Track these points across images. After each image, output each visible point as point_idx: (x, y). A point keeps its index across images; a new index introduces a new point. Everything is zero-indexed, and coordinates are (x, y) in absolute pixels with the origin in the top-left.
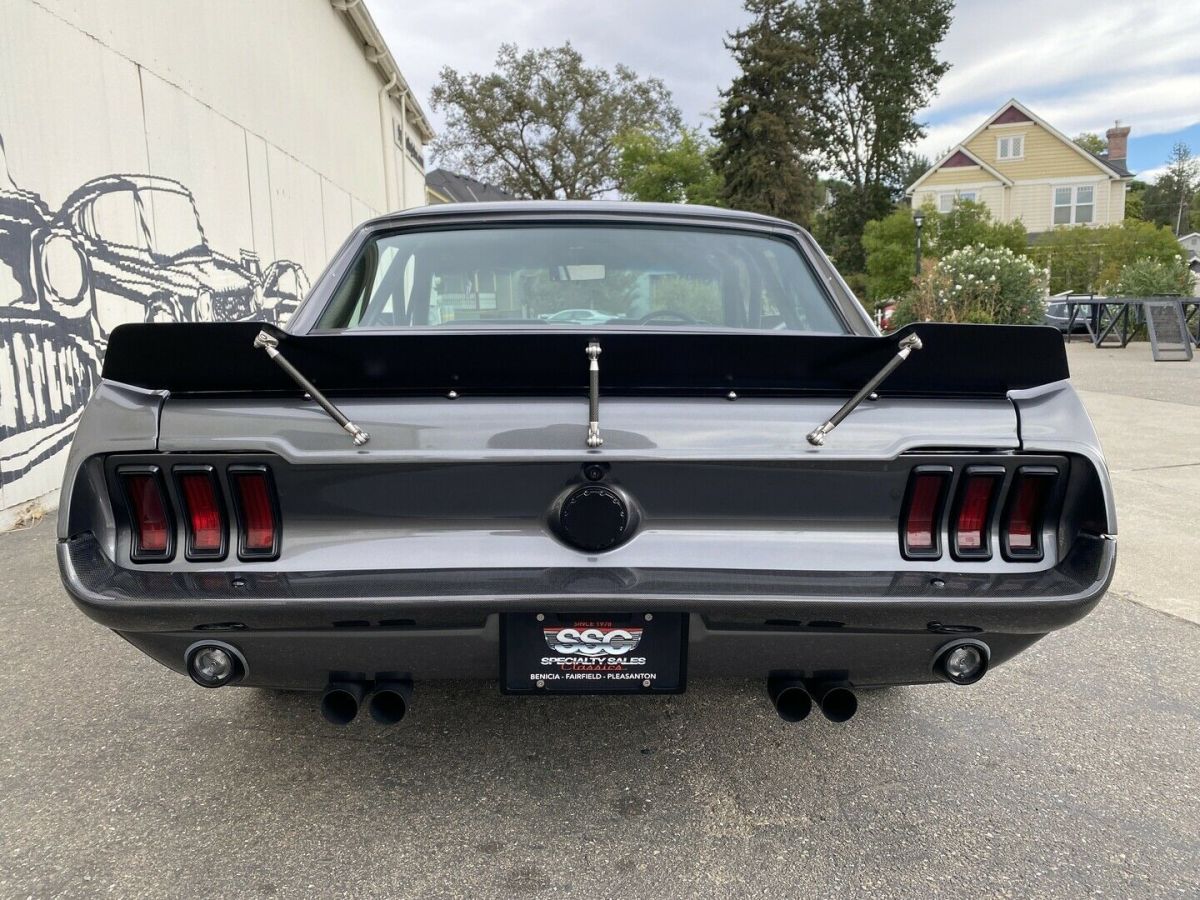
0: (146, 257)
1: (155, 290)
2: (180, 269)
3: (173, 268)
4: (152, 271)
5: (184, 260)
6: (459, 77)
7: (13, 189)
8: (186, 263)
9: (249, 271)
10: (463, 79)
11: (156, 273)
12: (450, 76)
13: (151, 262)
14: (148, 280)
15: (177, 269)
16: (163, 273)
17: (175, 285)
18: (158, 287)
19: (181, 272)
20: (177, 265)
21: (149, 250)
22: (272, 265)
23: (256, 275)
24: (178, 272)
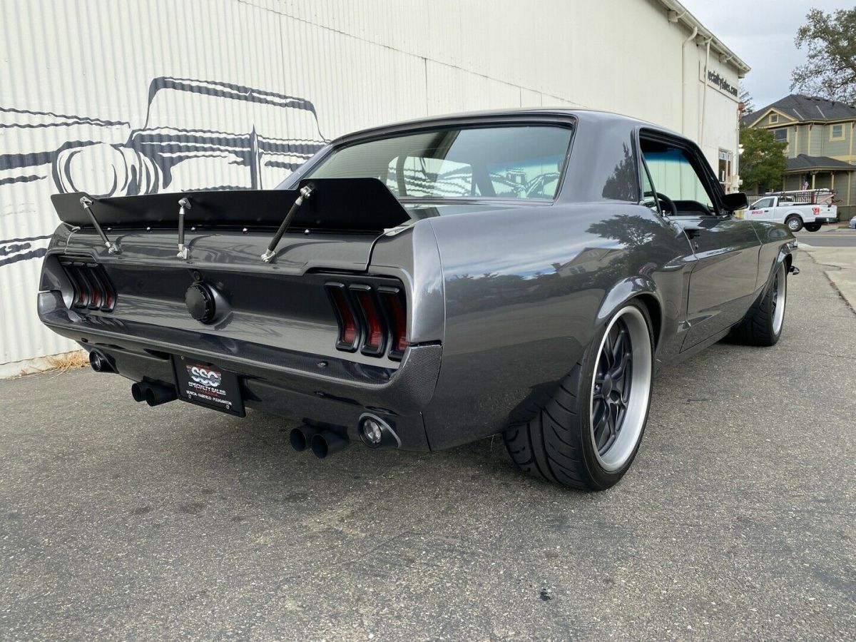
0: (421, 175)
1: (426, 194)
2: (449, 181)
3: (442, 181)
4: (424, 183)
5: (453, 176)
6: (825, 15)
7: (321, 140)
8: (455, 178)
9: (515, 182)
10: (828, 17)
11: (427, 184)
12: (816, 17)
13: (424, 177)
14: (421, 189)
15: (445, 181)
16: (432, 184)
17: (443, 191)
18: (429, 192)
19: (450, 183)
20: (447, 179)
21: (423, 171)
22: (539, 177)
23: (521, 184)
24: (447, 183)
